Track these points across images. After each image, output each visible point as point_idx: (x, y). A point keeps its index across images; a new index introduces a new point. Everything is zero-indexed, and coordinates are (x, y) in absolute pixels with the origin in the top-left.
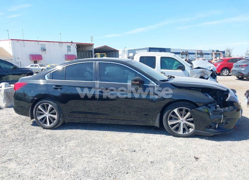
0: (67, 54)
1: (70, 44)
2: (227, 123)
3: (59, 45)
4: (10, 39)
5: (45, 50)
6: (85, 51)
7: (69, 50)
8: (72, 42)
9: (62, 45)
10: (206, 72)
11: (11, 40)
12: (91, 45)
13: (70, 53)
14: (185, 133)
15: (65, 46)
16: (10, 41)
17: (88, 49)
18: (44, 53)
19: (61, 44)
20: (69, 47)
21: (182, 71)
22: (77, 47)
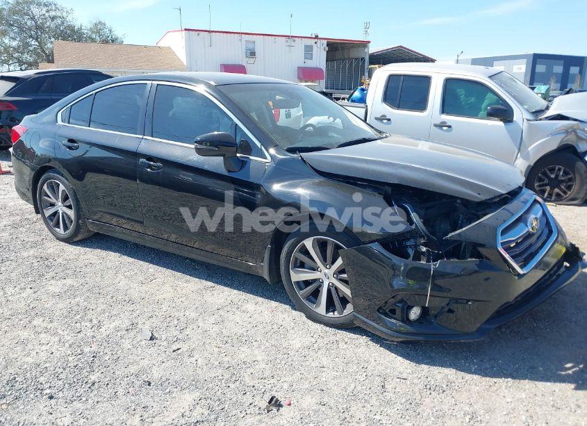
0: (303, 65)
1: (312, 42)
2: (451, 311)
3: (286, 44)
4: (183, 29)
5: (253, 54)
6: (349, 59)
7: (308, 56)
8: (317, 37)
9: (293, 44)
10: (584, 130)
11: (186, 30)
12: (364, 44)
13: (310, 64)
14: (331, 314)
15: (299, 46)
16: (184, 32)
17: (355, 54)
18: (251, 60)
19: (291, 40)
20: (308, 49)
21: (501, 123)
22: (327, 49)
